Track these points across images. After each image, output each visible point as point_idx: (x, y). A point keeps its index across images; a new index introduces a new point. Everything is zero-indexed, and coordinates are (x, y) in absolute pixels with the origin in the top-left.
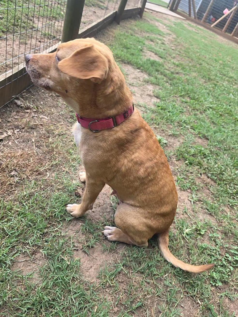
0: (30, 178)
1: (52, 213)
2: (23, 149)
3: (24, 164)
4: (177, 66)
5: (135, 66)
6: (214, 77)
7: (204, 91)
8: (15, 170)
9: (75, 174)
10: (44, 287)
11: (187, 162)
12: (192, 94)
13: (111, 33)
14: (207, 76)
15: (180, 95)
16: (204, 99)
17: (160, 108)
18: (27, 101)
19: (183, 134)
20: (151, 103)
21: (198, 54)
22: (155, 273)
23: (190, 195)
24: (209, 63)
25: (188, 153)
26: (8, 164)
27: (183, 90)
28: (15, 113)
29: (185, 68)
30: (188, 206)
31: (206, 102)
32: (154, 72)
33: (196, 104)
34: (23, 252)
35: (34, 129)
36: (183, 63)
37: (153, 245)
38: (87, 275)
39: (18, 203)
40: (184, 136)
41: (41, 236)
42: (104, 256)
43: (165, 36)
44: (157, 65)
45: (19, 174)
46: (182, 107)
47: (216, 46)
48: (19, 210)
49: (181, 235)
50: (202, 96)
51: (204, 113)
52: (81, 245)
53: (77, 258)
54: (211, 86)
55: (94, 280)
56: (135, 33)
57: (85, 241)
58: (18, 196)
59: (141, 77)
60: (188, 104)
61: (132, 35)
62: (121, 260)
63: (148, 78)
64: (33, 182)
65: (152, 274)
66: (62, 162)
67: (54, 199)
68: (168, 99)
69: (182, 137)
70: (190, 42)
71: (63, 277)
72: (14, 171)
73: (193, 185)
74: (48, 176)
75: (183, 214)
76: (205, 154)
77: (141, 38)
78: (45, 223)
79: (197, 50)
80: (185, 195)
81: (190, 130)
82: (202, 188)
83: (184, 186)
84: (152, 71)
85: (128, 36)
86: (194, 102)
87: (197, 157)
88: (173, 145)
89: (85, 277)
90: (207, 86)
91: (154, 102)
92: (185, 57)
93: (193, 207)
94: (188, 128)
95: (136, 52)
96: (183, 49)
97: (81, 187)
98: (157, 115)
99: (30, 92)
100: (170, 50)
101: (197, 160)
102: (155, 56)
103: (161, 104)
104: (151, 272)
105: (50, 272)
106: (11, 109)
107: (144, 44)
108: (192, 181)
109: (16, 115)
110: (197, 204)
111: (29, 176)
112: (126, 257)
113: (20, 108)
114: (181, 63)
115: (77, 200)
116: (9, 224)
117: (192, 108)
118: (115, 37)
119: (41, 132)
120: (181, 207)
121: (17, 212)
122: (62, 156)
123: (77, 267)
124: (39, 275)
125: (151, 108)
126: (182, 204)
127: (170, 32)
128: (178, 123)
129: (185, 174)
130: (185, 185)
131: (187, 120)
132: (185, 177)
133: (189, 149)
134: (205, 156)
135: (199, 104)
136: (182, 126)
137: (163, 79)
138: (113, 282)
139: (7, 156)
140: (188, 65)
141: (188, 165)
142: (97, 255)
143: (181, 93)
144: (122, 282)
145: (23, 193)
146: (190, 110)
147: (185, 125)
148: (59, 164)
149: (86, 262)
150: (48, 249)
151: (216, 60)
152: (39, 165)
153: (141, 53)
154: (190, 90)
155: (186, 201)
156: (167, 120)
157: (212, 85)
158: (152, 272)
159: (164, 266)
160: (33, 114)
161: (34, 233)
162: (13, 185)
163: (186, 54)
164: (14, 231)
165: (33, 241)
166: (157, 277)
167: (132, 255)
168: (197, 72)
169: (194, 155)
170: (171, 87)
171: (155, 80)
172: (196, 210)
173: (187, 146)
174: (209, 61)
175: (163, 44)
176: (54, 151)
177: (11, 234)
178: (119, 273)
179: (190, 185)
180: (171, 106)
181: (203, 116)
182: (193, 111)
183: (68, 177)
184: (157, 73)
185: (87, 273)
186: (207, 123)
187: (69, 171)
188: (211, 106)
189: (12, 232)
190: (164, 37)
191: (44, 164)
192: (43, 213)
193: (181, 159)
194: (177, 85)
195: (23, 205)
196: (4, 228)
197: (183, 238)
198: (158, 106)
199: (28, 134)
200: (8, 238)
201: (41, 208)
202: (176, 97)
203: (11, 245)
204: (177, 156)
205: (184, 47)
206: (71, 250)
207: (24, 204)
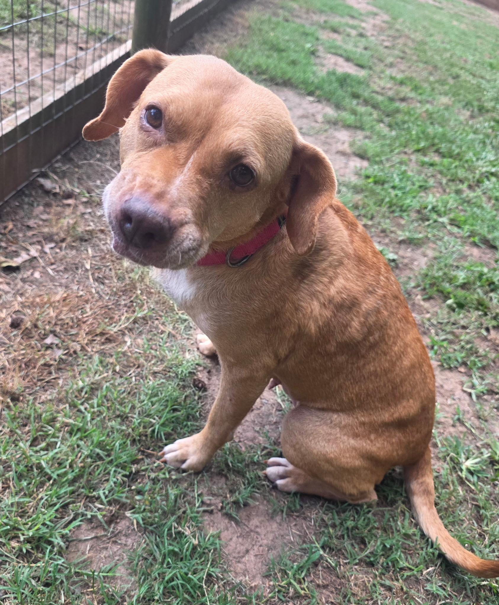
0: (89, 350)
1: (144, 427)
2: (67, 287)
3: (72, 319)
4: (402, 83)
5: (301, 89)
6: (492, 104)
7: (471, 136)
8: (53, 332)
9: (188, 339)
10: (144, 598)
11: (450, 302)
12: (443, 145)
13: (239, 20)
14: (476, 103)
15: (416, 147)
16: (474, 155)
17: (371, 180)
18: (66, 180)
19: (433, 239)
20: (348, 171)
21: (448, 55)
22: (403, 564)
23: (465, 379)
24: (477, 73)
25: (451, 281)
26: (37, 320)
27: (421, 136)
28: (41, 208)
29: (420, 88)
30: (465, 405)
31: (480, 163)
32: (347, 100)
33: (456, 167)
34: (89, 517)
35: (86, 241)
36: (414, 75)
37: (391, 496)
38: (238, 570)
39: (67, 405)
40: (434, 243)
41: (125, 479)
42: (275, 526)
43: (364, 18)
44: (353, 83)
45: (64, 341)
46: (423, 176)
47: (488, 36)
48: (71, 421)
49: (454, 475)
50: (469, 148)
51: (479, 187)
52: (218, 501)
53: (212, 531)
54: (486, 124)
55: (258, 581)
56: (293, 16)
57: (227, 491)
58: (65, 390)
59: (318, 112)
60: (438, 168)
61: (287, 21)
62: (315, 534)
63: (336, 115)
64: (96, 357)
65: (394, 566)
66: (157, 313)
67: (146, 395)
68: (388, 160)
69: (431, 245)
70: (424, 27)
71: (187, 574)
72: (51, 336)
73: (472, 354)
74: (129, 343)
75: (454, 426)
76: (493, 283)
77: (307, 26)
78: (133, 450)
79: (445, 45)
80: (452, 380)
81: (449, 227)
82: (494, 362)
83: (450, 358)
84: (344, 98)
85: (278, 24)
86: (451, 163)
87: (475, 289)
88: (412, 264)
89: (236, 573)
90: (478, 126)
91: (356, 167)
92: (417, 61)
93: (478, 407)
94: (443, 223)
95: (301, 57)
96: (410, 43)
97: (205, 368)
98: (366, 197)
99: (71, 160)
100: (381, 49)
101: (476, 296)
102: (345, 64)
103: (375, 170)
104: (392, 562)
105: (153, 562)
106: (32, 199)
107: (317, 39)
108: (469, 346)
109: (45, 212)
110: (486, 400)
111: (87, 344)
112: (326, 526)
113: (52, 197)
114: (410, 75)
115: (200, 398)
116: (51, 454)
117: (449, 177)
118: (249, 27)
119: (104, 248)
120: (447, 409)
121: (66, 426)
122: (155, 298)
123: (215, 550)
124: (130, 571)
125: (350, 182)
126: (450, 402)
127: (375, 10)
128: (419, 212)
129: (448, 330)
130: (451, 355)
131: (440, 204)
132: (450, 337)
133: (452, 272)
134: (492, 287)
135: (464, 167)
136: (428, 220)
137: (371, 114)
138: (304, 586)
139: (32, 303)
140: (426, 80)
141: (454, 310)
142: (258, 524)
143: (418, 143)
144: (325, 587)
145: (77, 384)
146: (444, 181)
147: (434, 216)
148: (151, 317)
149: (235, 539)
150: (144, 510)
151: (491, 65)
152: (107, 320)
153: (313, 60)
154: (438, 136)
155: (458, 393)
156: (390, 207)
157: (489, 121)
158: (395, 562)
159: (422, 549)
160: (81, 208)
161: (109, 473)
162: (52, 368)
163: (418, 56)
164: (64, 470)
165: (109, 492)
166: (407, 573)
167: (341, 524)
168: (450, 95)
169: (468, 286)
170: (391, 130)
171: (353, 117)
172: (486, 414)
173: (446, 266)
174: (475, 68)
175: (361, 35)
176: (135, 288)
177: (58, 475)
178: (316, 564)
179: (463, 355)
180: (398, 175)
181: (475, 194)
182: (450, 184)
183: (172, 346)
184: (355, 102)
185: (240, 565)
186: (489, 210)
187: (173, 332)
188: (493, 170)
189: (60, 472)
190: (363, 21)
191: (117, 317)
192: (124, 428)
193: (435, 295)
194: (406, 126)
195: (79, 411)
196: (39, 463)
197: (462, 482)
198: (368, 177)
199: (74, 252)
200: (52, 485)
201: (118, 416)
202: (405, 153)
203: (61, 501)
204: (424, 289)
205: (413, 41)
206: (198, 512)
207: (82, 408)
